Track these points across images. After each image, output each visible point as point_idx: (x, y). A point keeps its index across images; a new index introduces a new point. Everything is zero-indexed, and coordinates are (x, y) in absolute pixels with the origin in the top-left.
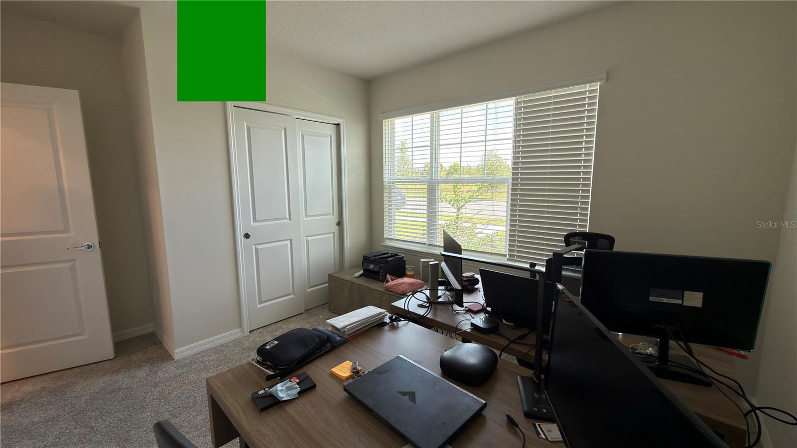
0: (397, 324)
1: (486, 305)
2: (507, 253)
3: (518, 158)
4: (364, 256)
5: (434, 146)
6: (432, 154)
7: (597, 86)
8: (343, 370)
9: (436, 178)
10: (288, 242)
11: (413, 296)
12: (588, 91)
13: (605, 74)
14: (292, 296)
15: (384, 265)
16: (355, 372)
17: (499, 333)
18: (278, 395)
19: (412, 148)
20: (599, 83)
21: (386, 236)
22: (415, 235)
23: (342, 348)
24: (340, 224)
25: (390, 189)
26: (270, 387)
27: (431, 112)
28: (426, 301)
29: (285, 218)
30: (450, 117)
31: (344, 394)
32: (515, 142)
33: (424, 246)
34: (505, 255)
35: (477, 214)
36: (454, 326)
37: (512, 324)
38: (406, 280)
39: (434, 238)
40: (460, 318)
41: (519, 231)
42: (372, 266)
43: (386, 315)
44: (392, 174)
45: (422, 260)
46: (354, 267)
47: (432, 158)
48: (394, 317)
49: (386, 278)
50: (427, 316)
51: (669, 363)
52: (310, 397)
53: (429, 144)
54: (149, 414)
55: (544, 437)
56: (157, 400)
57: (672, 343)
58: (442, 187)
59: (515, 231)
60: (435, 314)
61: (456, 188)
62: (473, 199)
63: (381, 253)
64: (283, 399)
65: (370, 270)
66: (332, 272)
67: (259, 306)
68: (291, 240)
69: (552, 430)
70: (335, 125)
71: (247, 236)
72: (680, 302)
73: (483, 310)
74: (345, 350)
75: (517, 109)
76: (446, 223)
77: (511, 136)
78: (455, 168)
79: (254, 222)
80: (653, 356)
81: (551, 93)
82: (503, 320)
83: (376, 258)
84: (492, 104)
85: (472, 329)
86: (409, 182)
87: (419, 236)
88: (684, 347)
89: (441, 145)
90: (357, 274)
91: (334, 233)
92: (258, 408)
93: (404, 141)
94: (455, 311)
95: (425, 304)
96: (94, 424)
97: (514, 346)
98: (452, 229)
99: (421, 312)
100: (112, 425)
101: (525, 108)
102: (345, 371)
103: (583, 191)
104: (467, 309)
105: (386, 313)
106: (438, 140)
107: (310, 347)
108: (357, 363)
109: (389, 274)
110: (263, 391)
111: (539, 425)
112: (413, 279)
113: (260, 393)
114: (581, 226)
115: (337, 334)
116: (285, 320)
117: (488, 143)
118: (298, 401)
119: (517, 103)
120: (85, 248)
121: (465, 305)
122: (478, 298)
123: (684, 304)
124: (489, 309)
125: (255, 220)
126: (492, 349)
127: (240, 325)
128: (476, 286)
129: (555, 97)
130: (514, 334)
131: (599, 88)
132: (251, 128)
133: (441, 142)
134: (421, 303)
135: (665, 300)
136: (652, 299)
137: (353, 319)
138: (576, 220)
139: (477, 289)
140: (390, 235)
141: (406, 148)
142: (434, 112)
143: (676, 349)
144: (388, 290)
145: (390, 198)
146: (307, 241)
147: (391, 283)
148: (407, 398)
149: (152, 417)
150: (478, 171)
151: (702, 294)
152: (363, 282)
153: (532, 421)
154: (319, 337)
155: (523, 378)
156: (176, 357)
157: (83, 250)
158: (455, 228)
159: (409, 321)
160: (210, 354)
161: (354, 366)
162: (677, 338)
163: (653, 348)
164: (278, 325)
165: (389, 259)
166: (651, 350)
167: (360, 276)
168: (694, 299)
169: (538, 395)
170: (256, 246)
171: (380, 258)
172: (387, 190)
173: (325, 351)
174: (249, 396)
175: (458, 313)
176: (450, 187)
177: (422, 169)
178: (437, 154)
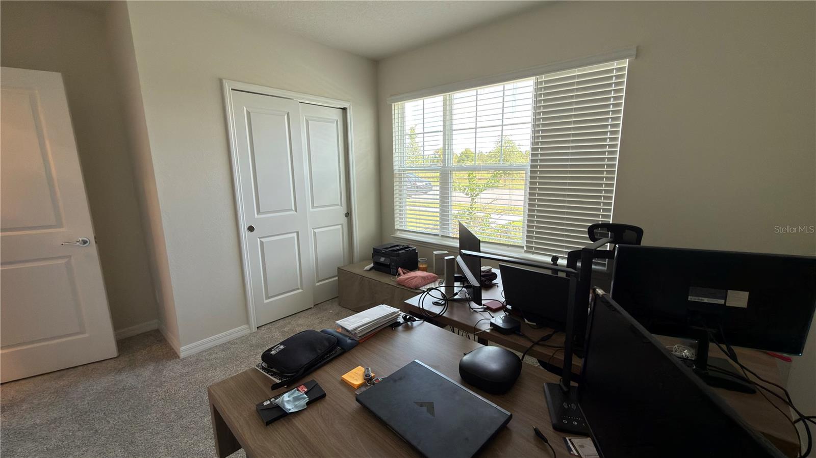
0: (412, 324)
1: (506, 303)
2: (524, 244)
3: (537, 143)
4: (374, 248)
5: (447, 131)
6: (444, 140)
7: (625, 63)
8: (355, 377)
9: (449, 165)
10: (295, 235)
11: (428, 293)
12: (616, 69)
13: (635, 50)
14: (300, 291)
15: (396, 258)
16: (368, 379)
17: (521, 333)
18: (284, 407)
19: (424, 133)
20: (628, 60)
21: (396, 227)
22: (427, 226)
23: (354, 351)
24: (348, 215)
25: (400, 178)
26: (276, 398)
27: (445, 94)
28: (442, 298)
29: (292, 210)
30: (463, 99)
31: (355, 405)
32: (535, 126)
33: (436, 237)
34: (522, 247)
35: (490, 203)
36: (472, 325)
37: (535, 324)
38: (419, 273)
39: (447, 229)
40: (479, 317)
41: (538, 222)
42: (382, 259)
43: (399, 315)
44: (402, 162)
45: (435, 252)
46: (364, 259)
47: (444, 144)
48: (408, 317)
49: (397, 271)
50: (444, 315)
51: (708, 367)
52: (320, 407)
53: (442, 130)
54: (155, 415)
55: (576, 454)
56: (162, 400)
57: (712, 346)
58: (455, 175)
59: (533, 221)
60: (451, 313)
61: (472, 176)
62: (487, 187)
63: (392, 245)
64: (290, 411)
65: (380, 263)
66: (341, 265)
67: (266, 301)
68: (298, 233)
69: (585, 445)
70: (341, 110)
71: (251, 229)
72: (722, 302)
73: (503, 308)
74: (357, 354)
75: (537, 90)
76: (459, 213)
77: (530, 119)
78: (466, 155)
79: (258, 214)
80: (689, 360)
81: (575, 72)
82: (525, 320)
83: (387, 250)
84: (509, 85)
85: (492, 330)
86: (420, 170)
87: (431, 226)
88: (726, 350)
89: (455, 130)
90: (368, 267)
91: (342, 225)
92: (263, 422)
93: (414, 126)
94: (472, 309)
95: (440, 302)
96: (98, 427)
97: (538, 349)
98: (466, 220)
99: (437, 310)
100: (116, 427)
101: (546, 88)
102: (357, 378)
103: (607, 179)
104: (485, 307)
105: (400, 312)
106: (451, 125)
107: (319, 351)
108: (370, 369)
109: (401, 268)
110: (268, 402)
111: (570, 440)
112: (425, 272)
113: (265, 404)
114: (604, 216)
115: (348, 336)
116: (294, 316)
117: (505, 127)
118: (306, 413)
119: (537, 83)
120: (80, 243)
121: (483, 302)
122: (497, 294)
123: (727, 305)
124: (509, 307)
125: (259, 212)
126: (514, 352)
127: (247, 321)
128: (494, 282)
129: (579, 76)
130: (537, 335)
131: (627, 65)
132: (251, 113)
133: (455, 127)
134: (436, 300)
135: (706, 300)
136: (691, 299)
137: (365, 319)
138: (599, 210)
139: (495, 285)
140: (401, 226)
141: (415, 134)
142: (448, 94)
143: (715, 351)
144: (400, 284)
145: (400, 187)
146: (315, 233)
147: (403, 277)
148: (424, 409)
149: (157, 418)
150: (490, 157)
151: (748, 293)
152: (374, 276)
153: (563, 435)
154: (328, 340)
155: (549, 385)
156: (182, 355)
157: (78, 245)
158: (469, 218)
159: (424, 321)
160: (216, 352)
161: (367, 373)
162: (719, 340)
163: (689, 350)
164: (287, 320)
165: (400, 252)
166: (686, 353)
167: (371, 269)
168: (738, 299)
169: (568, 405)
170: (261, 239)
171: (391, 251)
172: (397, 179)
173: (335, 355)
174: (254, 408)
175: (476, 311)
176: (465, 174)
177: (431, 156)
178: (450, 140)
